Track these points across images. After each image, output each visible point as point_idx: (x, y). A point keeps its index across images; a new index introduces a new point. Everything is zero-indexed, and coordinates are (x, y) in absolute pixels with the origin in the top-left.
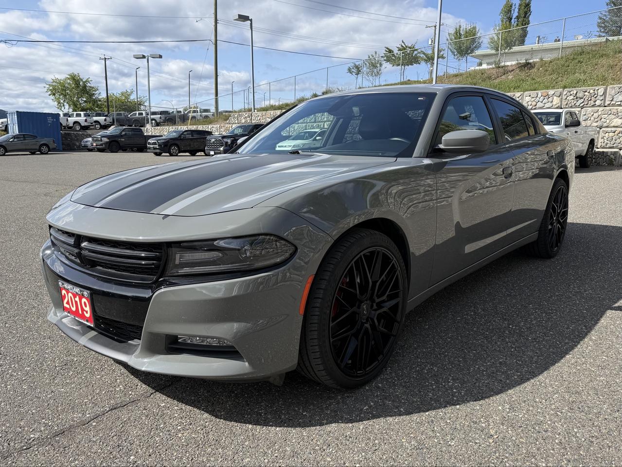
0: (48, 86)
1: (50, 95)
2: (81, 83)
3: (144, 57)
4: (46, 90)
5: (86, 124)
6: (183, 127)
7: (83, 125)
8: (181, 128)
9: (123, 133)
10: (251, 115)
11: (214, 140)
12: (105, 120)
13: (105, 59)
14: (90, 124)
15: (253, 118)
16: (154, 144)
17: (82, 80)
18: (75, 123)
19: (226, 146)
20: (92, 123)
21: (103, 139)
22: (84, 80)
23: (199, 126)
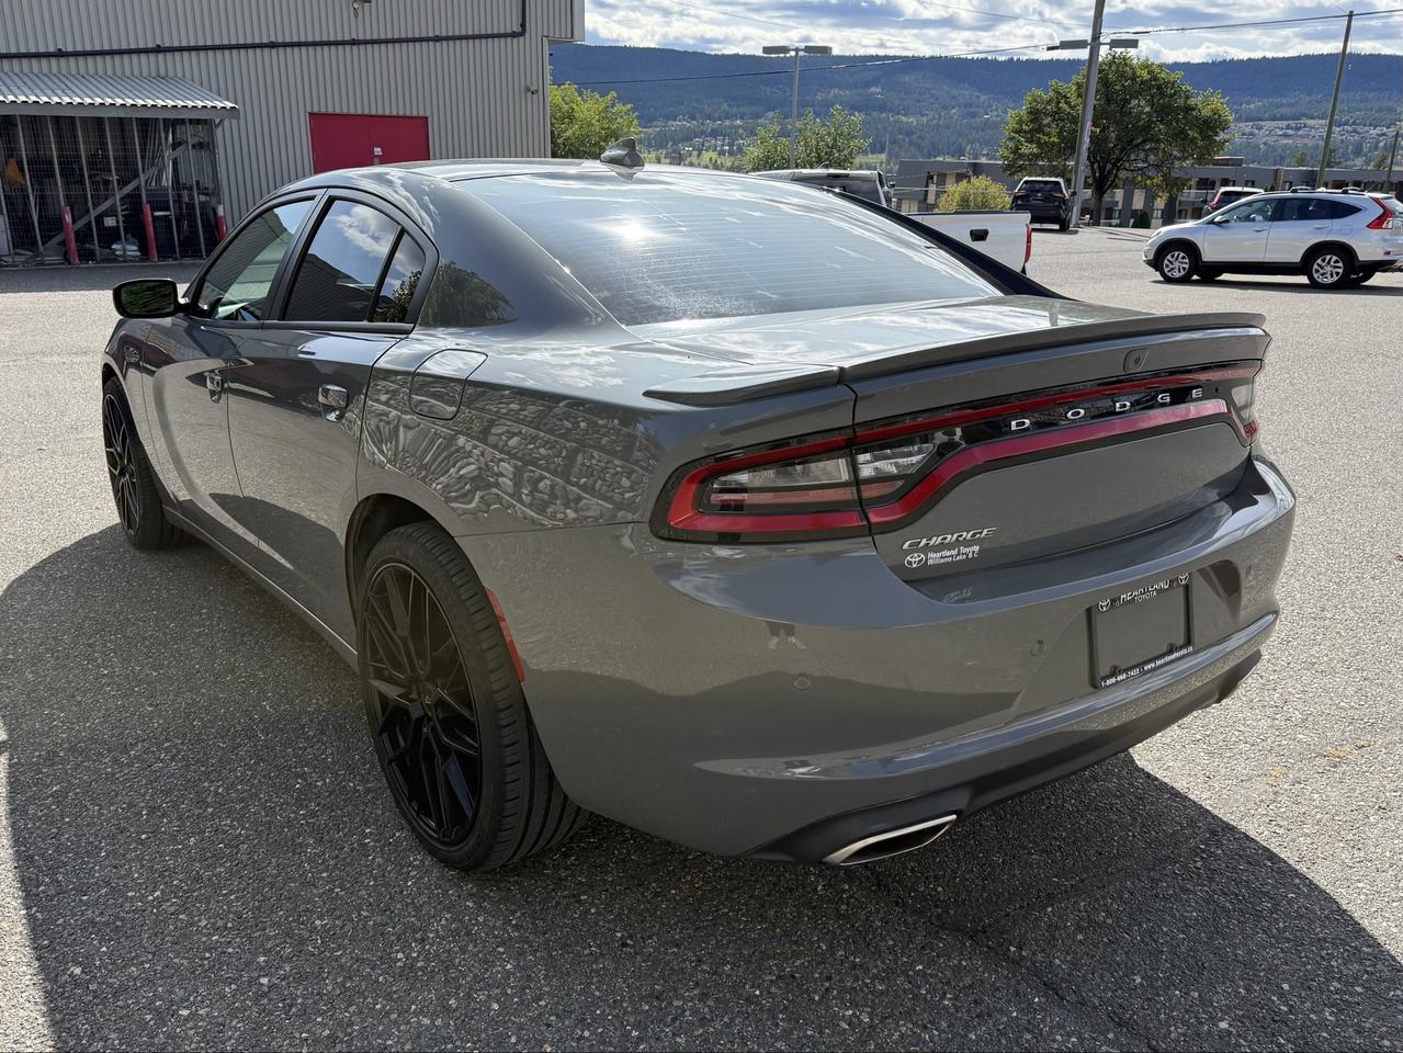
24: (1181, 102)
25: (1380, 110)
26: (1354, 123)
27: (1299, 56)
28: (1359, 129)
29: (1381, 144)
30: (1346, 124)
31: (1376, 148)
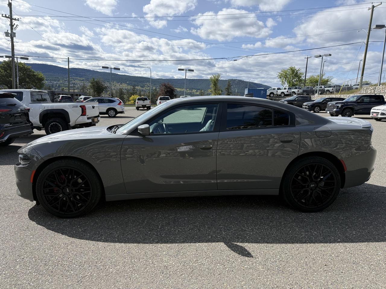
0: (278, 74)
1: (279, 78)
2: (295, 71)
3: (320, 56)
4: (277, 75)
5: (287, 93)
6: (333, 95)
7: (285, 94)
8: (332, 96)
9: (297, 99)
10: (375, 88)
11: (331, 105)
12: (298, 91)
13: (308, 58)
14: (289, 93)
15: (376, 90)
16: (306, 105)
17: (296, 70)
18: (282, 93)
19: (337, 109)
20: (291, 93)
21: (285, 102)
22: (297, 70)
23: (342, 95)
24: (32, 74)
25: (55, 78)
26: (50, 80)
27: (33, 63)
28: (52, 81)
29: (57, 85)
30: (48, 80)
31: (57, 86)
